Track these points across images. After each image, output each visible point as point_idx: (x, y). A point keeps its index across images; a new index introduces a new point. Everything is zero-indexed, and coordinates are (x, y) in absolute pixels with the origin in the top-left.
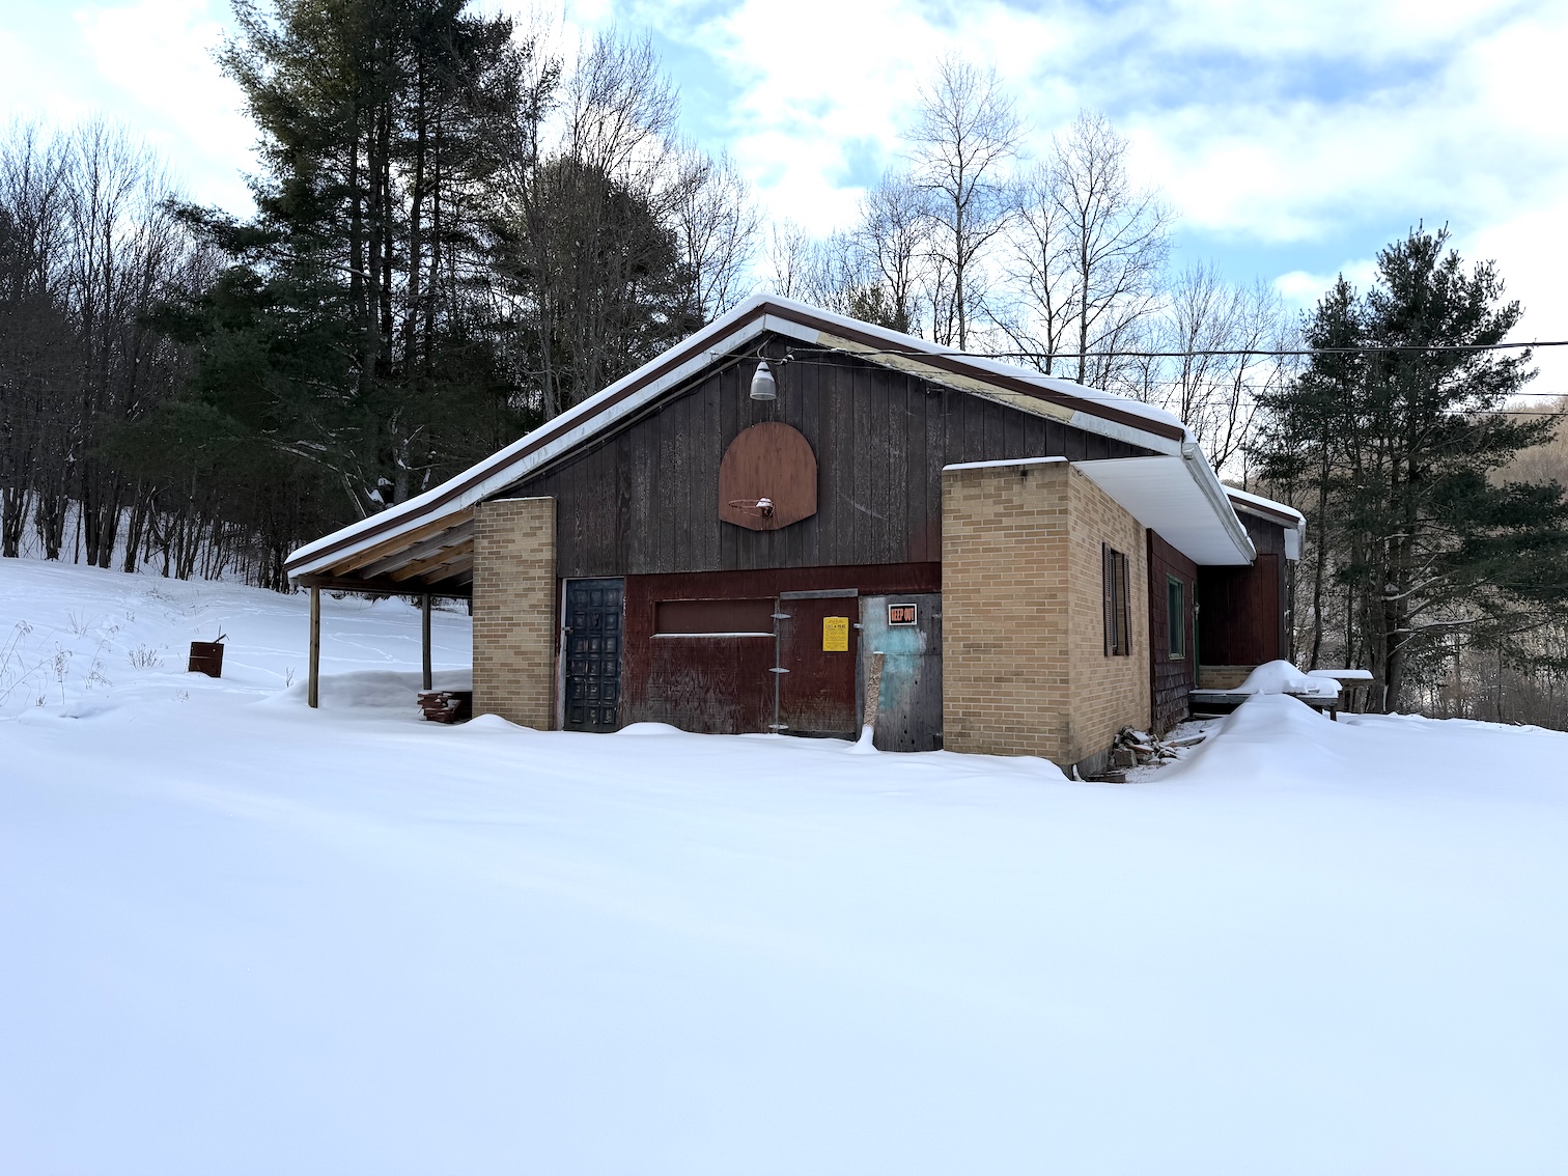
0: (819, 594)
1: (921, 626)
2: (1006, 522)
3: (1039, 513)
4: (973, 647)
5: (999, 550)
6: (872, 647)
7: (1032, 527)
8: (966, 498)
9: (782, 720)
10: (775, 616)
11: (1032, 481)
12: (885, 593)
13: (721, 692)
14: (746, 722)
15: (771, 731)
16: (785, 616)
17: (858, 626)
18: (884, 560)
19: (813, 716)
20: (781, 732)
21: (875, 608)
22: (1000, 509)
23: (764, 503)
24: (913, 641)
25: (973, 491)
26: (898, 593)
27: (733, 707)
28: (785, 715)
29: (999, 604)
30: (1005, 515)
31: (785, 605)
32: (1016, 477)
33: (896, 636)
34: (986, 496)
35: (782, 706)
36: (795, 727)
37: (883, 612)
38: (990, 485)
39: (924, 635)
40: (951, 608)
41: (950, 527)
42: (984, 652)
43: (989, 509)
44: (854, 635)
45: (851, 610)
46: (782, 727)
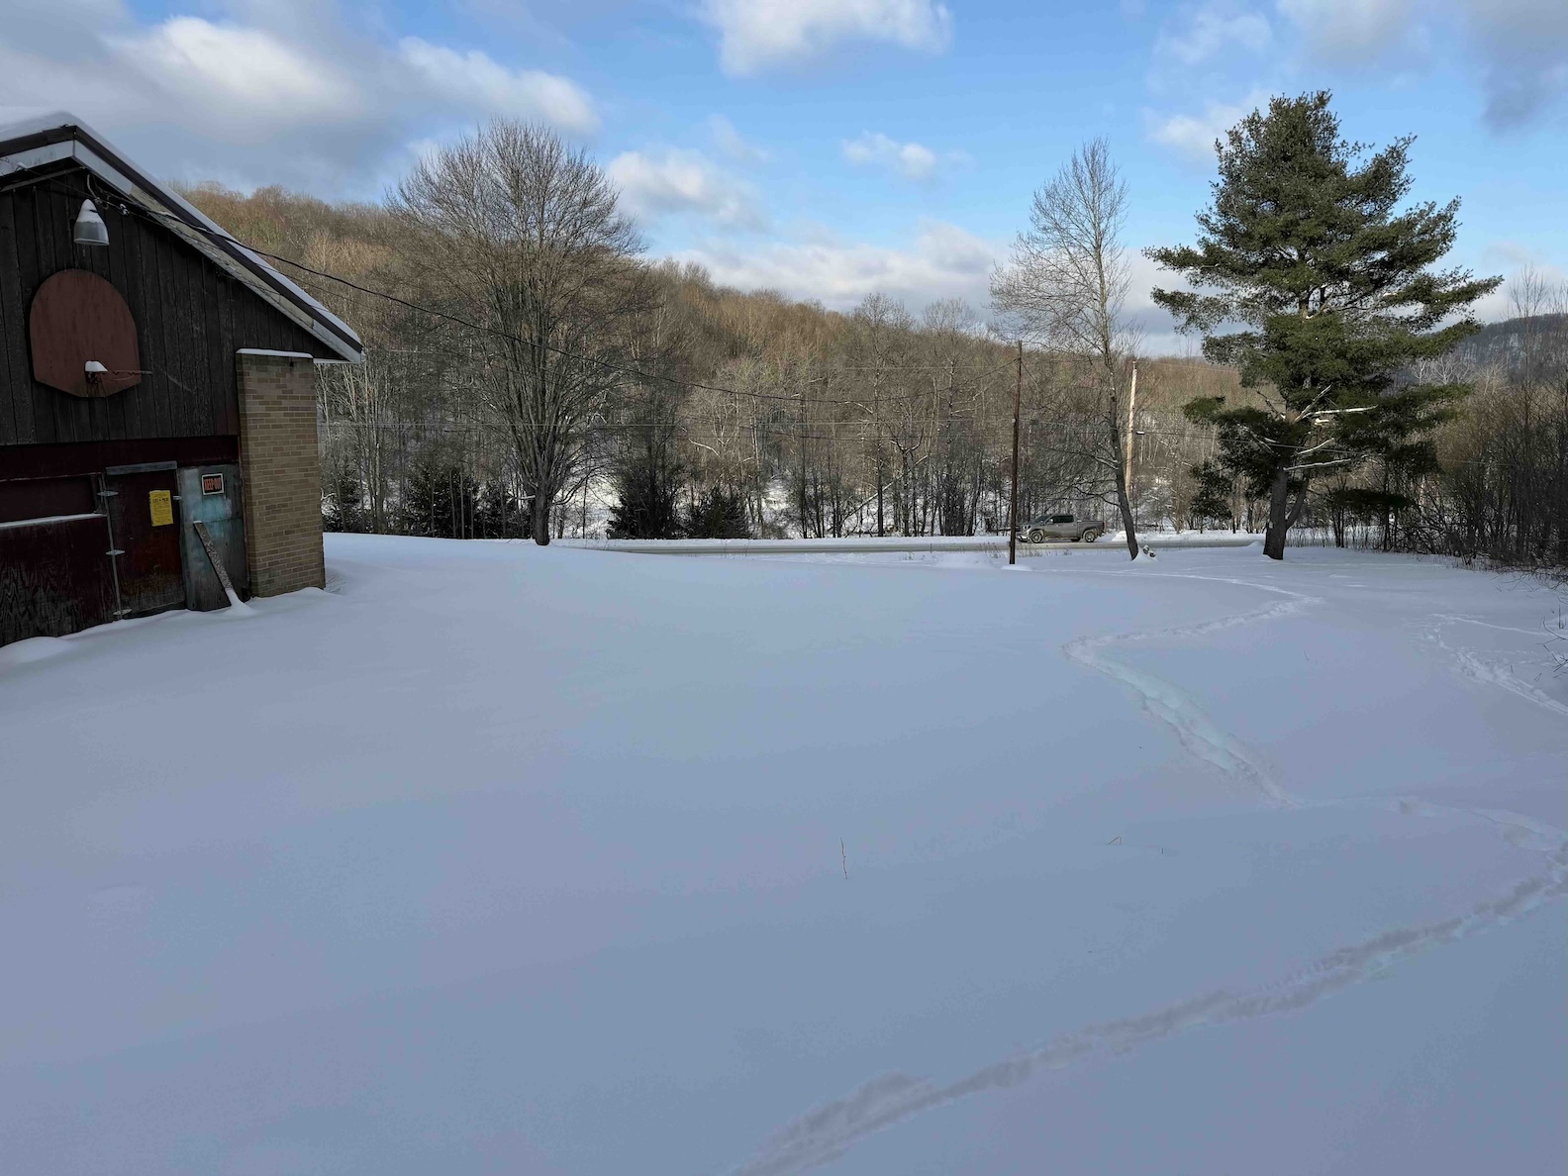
0: (145, 467)
1: (226, 494)
2: (285, 403)
3: (302, 398)
4: (272, 508)
5: (281, 426)
6: (192, 517)
7: (297, 409)
8: (260, 381)
9: (125, 605)
10: (102, 494)
11: (297, 371)
12: (197, 465)
13: (53, 588)
14: (87, 613)
15: (116, 618)
16: (113, 493)
17: (177, 498)
18: (197, 434)
19: (151, 594)
20: (129, 616)
21: (191, 479)
22: (279, 392)
23: (97, 367)
24: (221, 508)
25: (263, 375)
26: (208, 464)
27: (69, 603)
28: (126, 598)
29: (283, 471)
30: (285, 398)
31: (111, 481)
32: (287, 367)
33: (209, 505)
34: (272, 381)
35: (122, 591)
36: (137, 609)
37: (197, 483)
38: (274, 370)
39: (229, 501)
40: (256, 478)
41: (253, 407)
42: (279, 511)
43: (273, 393)
44: (177, 507)
45: (169, 482)
46: (125, 611)
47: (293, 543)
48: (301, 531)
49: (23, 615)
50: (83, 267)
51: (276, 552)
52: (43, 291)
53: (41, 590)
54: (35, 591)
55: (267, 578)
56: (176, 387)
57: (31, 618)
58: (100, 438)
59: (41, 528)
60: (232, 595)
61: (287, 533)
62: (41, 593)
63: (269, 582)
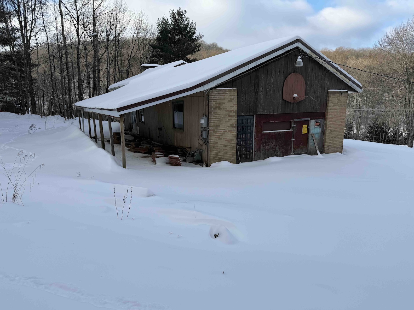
0: (303, 119)
1: (320, 127)
2: (339, 104)
3: (343, 102)
4: (331, 131)
5: (336, 110)
6: (311, 132)
7: (342, 105)
8: (333, 98)
9: (294, 151)
10: (292, 125)
11: (343, 95)
12: (314, 119)
13: (280, 146)
14: (285, 153)
15: (291, 154)
16: (295, 125)
17: (309, 127)
18: (316, 111)
19: (300, 150)
20: (294, 154)
21: (313, 122)
22: (338, 101)
23: (296, 95)
24: (319, 130)
25: (334, 96)
26: (317, 119)
27: (282, 150)
28: (294, 150)
29: (336, 122)
30: (339, 102)
31: (295, 122)
32: (341, 94)
33: (316, 129)
34: (336, 98)
35: (294, 148)
36: (296, 153)
37: (314, 124)
38: (337, 95)
39: (321, 129)
40: (329, 123)
41: (330, 104)
42: (333, 132)
43: (336, 101)
44: (308, 129)
45: (307, 123)
46: (294, 153)
47: (336, 140)
48: (338, 137)
49: (273, 151)
50: (296, 72)
51: (331, 142)
52: (287, 78)
53: (277, 146)
54: (276, 146)
55: (327, 149)
56: (313, 100)
57: (274, 152)
58: (294, 112)
59: (279, 133)
60: (318, 152)
61: (334, 138)
62: (277, 147)
63: (328, 150)
